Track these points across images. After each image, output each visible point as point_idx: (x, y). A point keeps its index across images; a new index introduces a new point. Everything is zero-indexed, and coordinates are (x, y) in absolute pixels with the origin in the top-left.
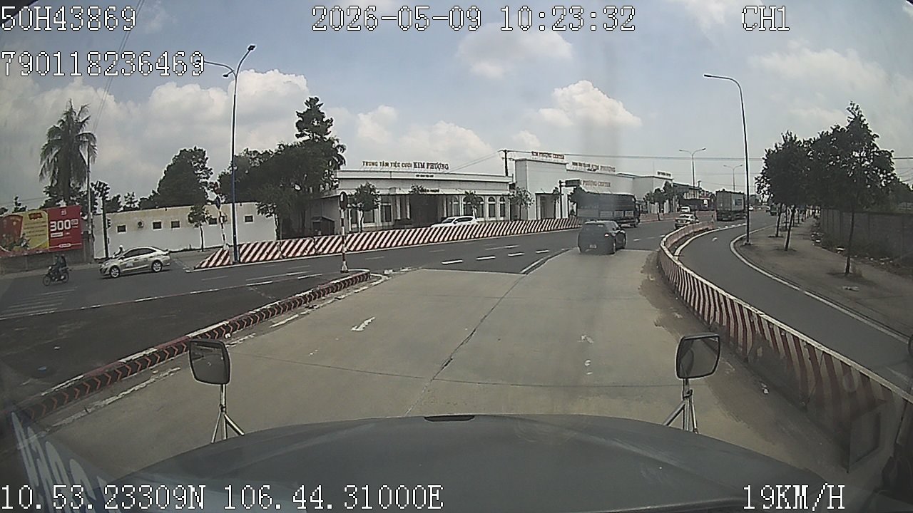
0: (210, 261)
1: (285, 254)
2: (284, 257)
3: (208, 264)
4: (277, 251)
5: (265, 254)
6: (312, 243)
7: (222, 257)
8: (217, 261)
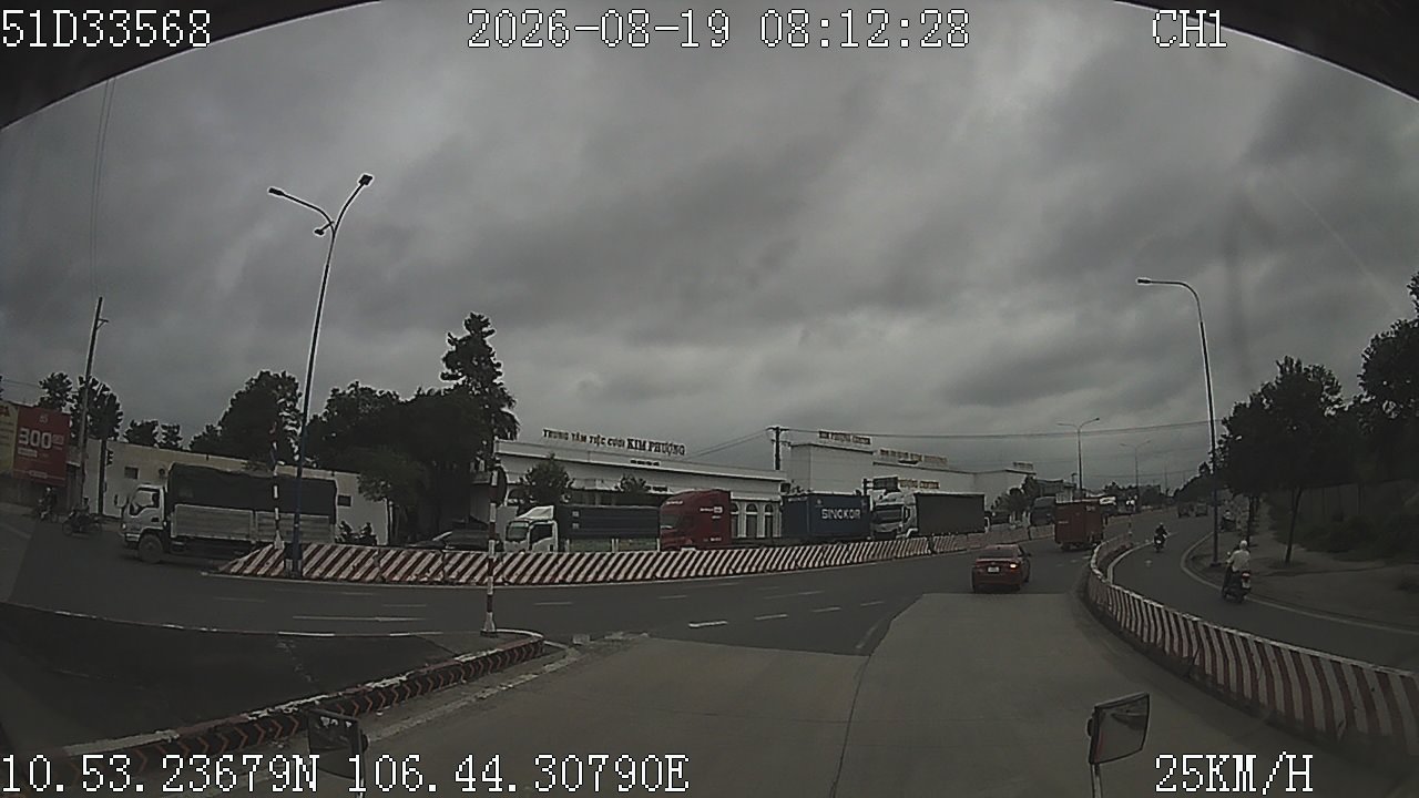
0: (247, 563)
1: (386, 574)
2: (384, 581)
3: (244, 568)
4: (372, 567)
5: (350, 568)
6: (440, 561)
7: (271, 561)
8: (260, 565)
